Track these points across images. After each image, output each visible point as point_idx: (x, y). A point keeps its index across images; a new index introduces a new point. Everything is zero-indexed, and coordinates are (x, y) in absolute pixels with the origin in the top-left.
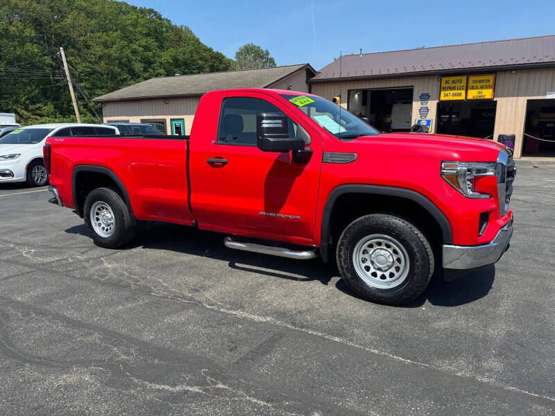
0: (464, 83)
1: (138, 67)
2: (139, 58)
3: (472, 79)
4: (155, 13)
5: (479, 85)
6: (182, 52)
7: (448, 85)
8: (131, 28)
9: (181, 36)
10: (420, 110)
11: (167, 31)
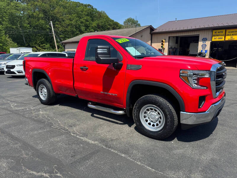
0: (224, 33)
1: (83, 28)
2: (83, 25)
3: (228, 31)
4: (91, 6)
5: (232, 34)
6: (100, 22)
7: (216, 34)
8: (80, 13)
9: (101, 15)
10: (202, 46)
11: (95, 14)
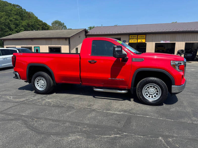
2: (13, 23)
3: (139, 36)
4: (19, 6)
5: (141, 38)
6: (31, 22)
7: (132, 38)
8: (9, 11)
